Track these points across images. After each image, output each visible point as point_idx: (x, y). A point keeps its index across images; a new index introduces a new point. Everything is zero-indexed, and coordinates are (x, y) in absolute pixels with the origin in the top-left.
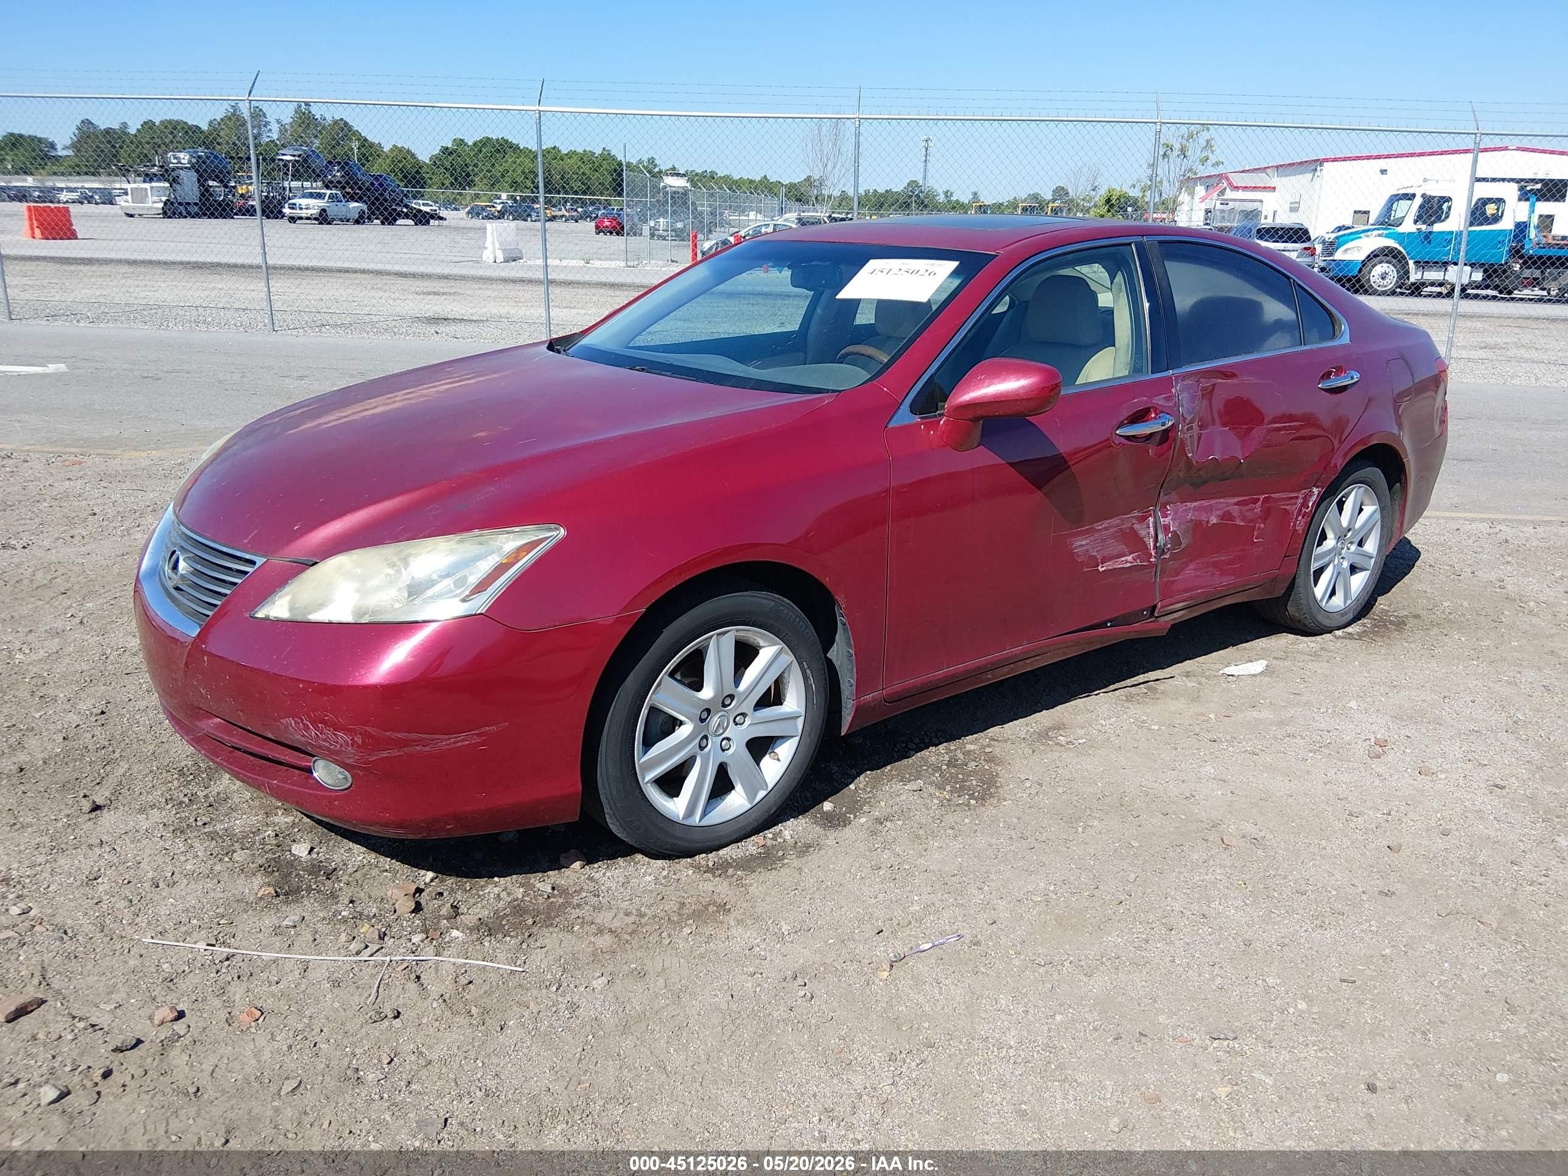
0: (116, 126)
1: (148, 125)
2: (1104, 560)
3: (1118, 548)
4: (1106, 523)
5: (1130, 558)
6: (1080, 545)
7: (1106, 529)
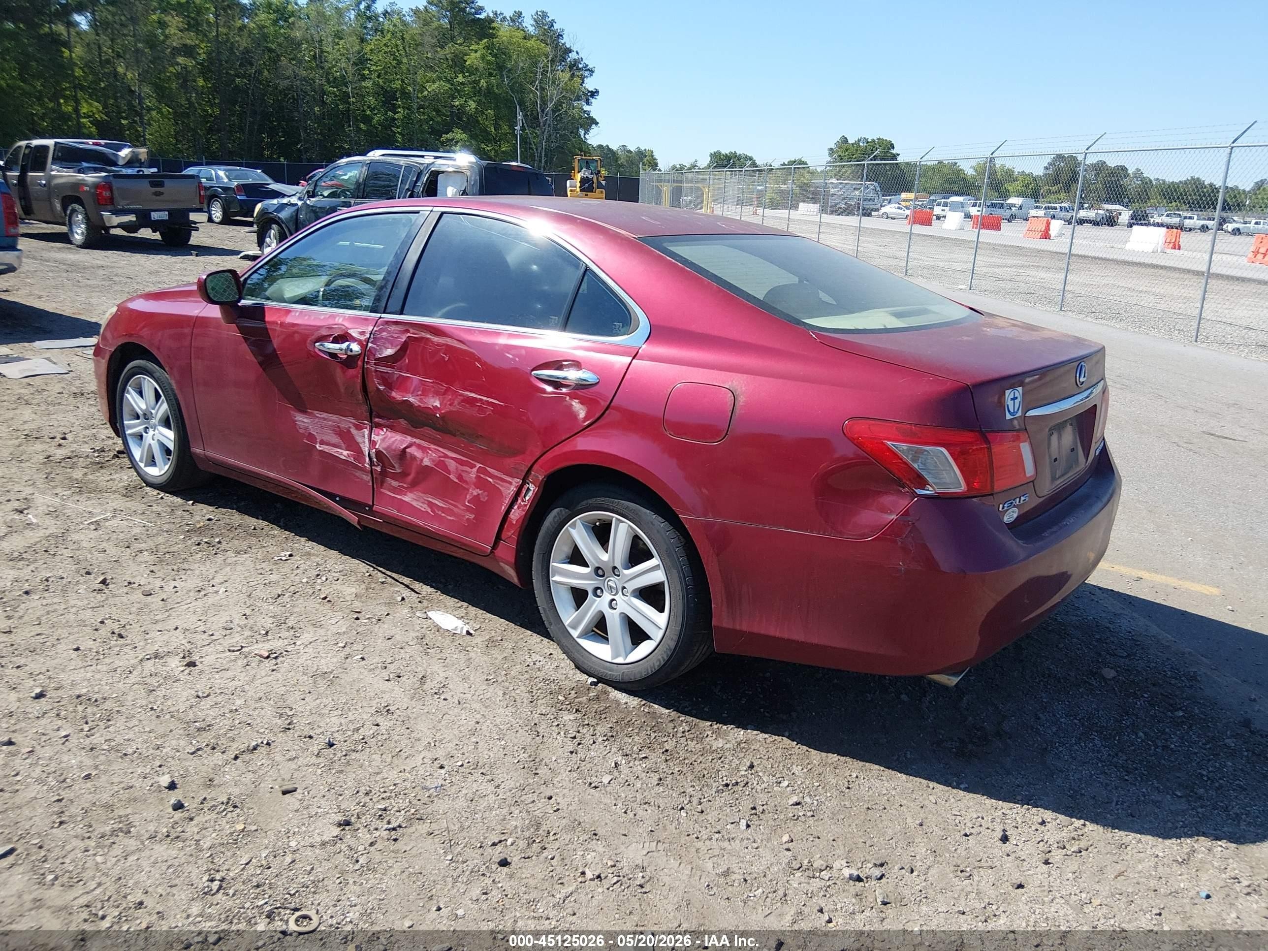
2: (322, 443)
3: (335, 439)
4: (325, 415)
5: (345, 453)
6: (302, 420)
7: (324, 419)
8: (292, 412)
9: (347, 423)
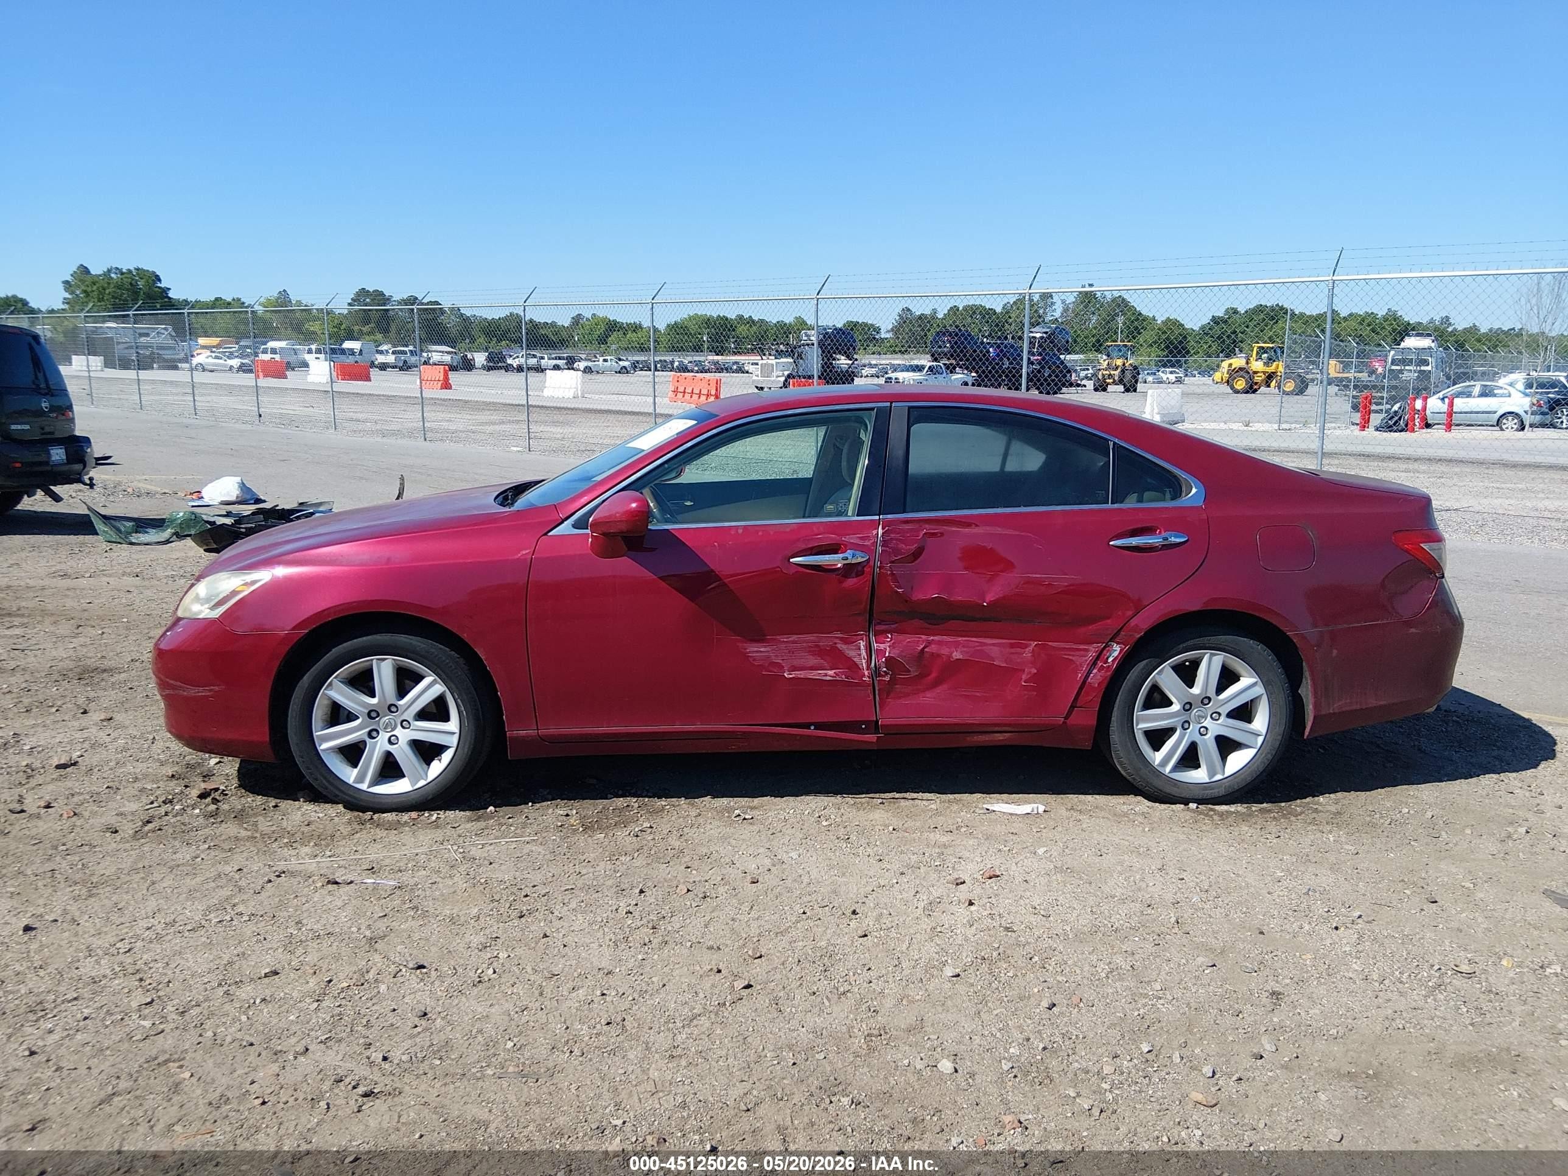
0: (928, 312)
1: (954, 310)
2: (794, 669)
3: (813, 661)
4: (794, 637)
5: (831, 672)
6: (757, 651)
7: (794, 642)
8: (740, 645)
9: (826, 640)
